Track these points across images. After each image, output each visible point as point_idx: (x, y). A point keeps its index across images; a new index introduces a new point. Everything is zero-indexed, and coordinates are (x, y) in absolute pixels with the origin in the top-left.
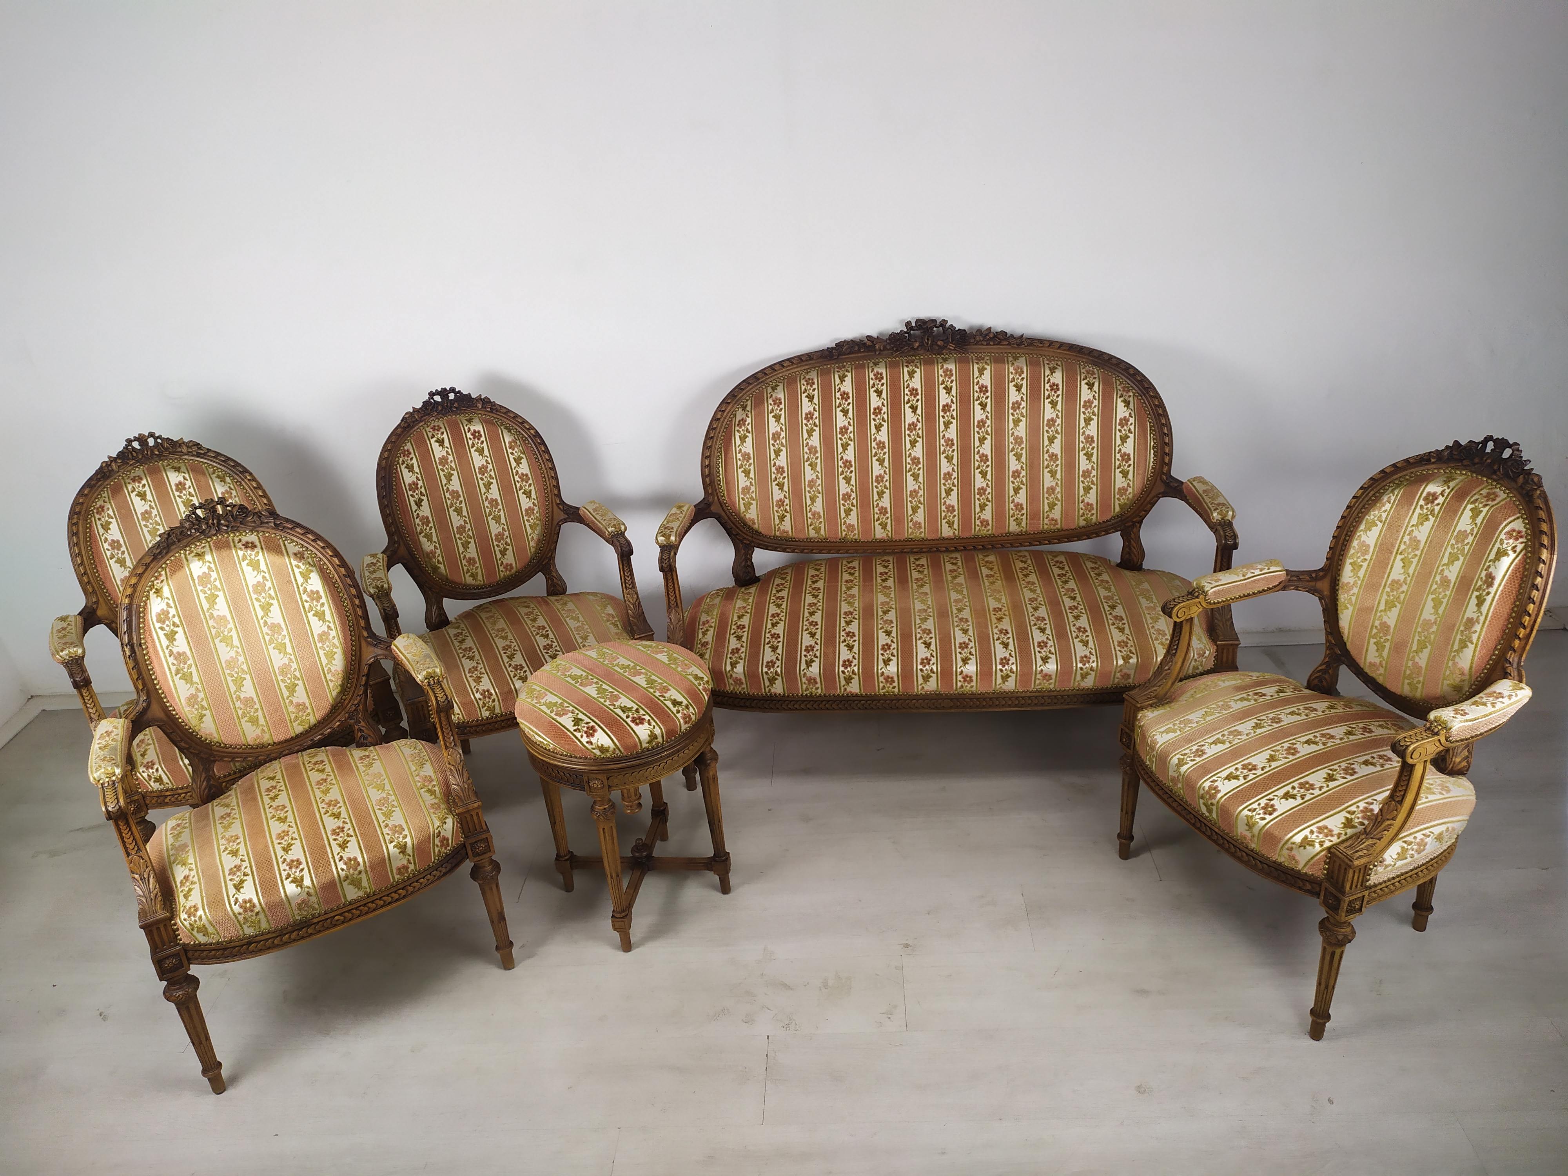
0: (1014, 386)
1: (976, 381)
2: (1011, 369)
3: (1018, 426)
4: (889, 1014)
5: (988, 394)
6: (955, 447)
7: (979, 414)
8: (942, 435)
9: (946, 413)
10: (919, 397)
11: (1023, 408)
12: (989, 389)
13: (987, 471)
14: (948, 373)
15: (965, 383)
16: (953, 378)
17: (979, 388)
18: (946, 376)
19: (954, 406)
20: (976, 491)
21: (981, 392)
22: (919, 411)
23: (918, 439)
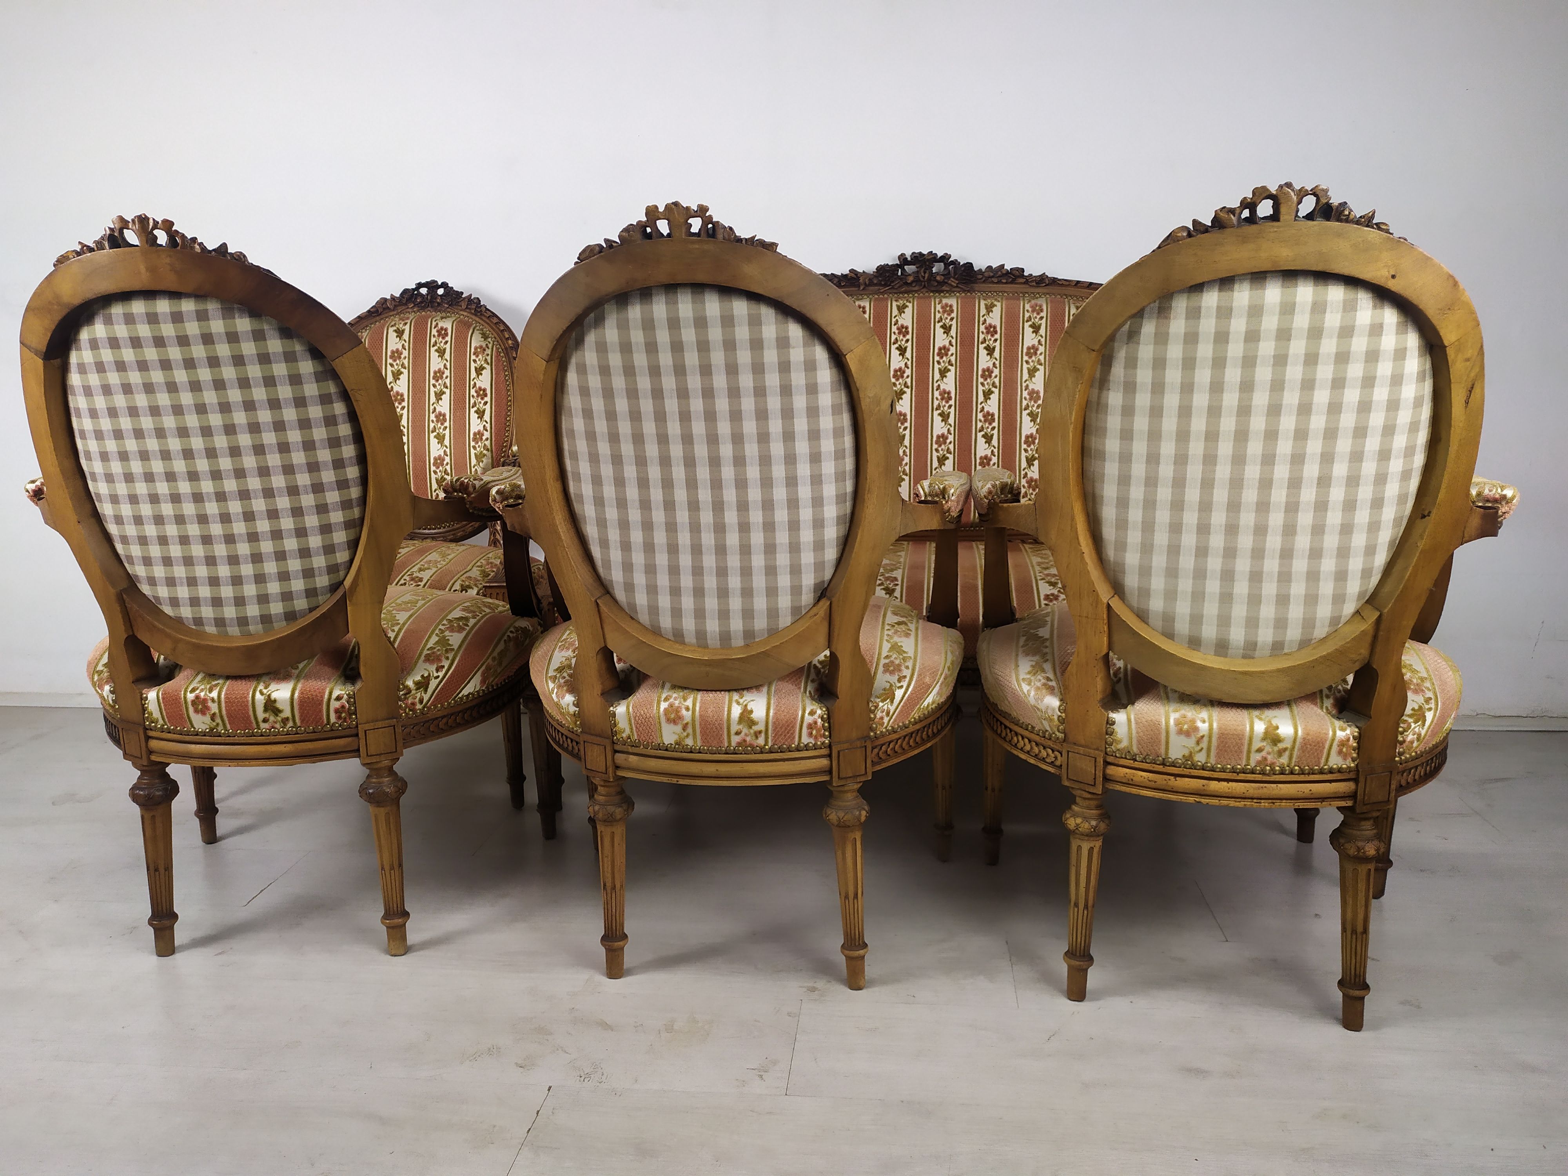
0: (1031, 326)
1: (982, 319)
2: (1027, 307)
3: (1034, 376)
4: (762, 1072)
5: (997, 336)
6: (952, 402)
7: (984, 361)
8: (936, 385)
9: (942, 358)
10: (909, 337)
11: (1041, 354)
12: (998, 329)
13: (992, 435)
14: (947, 309)
15: (968, 321)
16: (954, 315)
17: (986, 328)
18: (944, 312)
19: (952, 350)
20: (978, 461)
21: (988, 333)
22: (908, 354)
23: (905, 389)
